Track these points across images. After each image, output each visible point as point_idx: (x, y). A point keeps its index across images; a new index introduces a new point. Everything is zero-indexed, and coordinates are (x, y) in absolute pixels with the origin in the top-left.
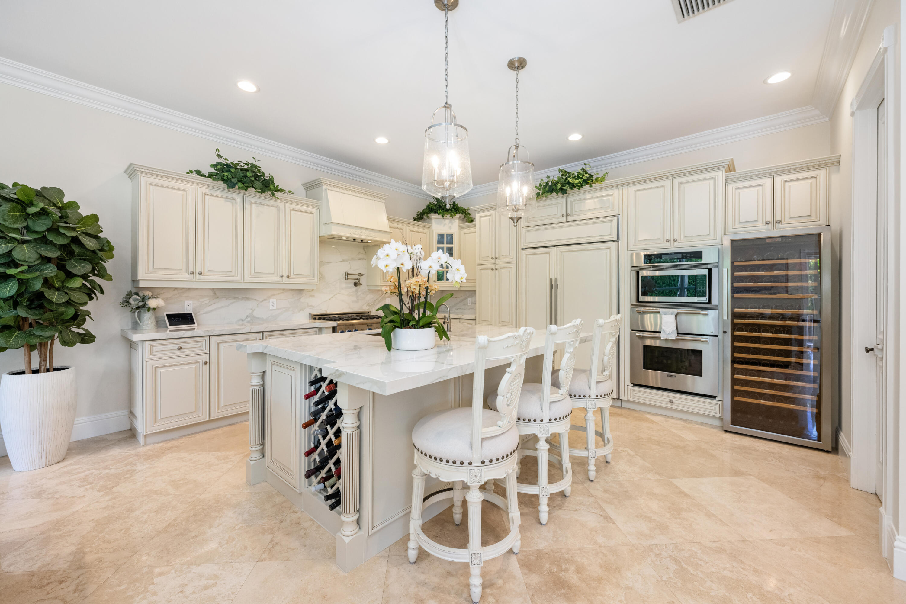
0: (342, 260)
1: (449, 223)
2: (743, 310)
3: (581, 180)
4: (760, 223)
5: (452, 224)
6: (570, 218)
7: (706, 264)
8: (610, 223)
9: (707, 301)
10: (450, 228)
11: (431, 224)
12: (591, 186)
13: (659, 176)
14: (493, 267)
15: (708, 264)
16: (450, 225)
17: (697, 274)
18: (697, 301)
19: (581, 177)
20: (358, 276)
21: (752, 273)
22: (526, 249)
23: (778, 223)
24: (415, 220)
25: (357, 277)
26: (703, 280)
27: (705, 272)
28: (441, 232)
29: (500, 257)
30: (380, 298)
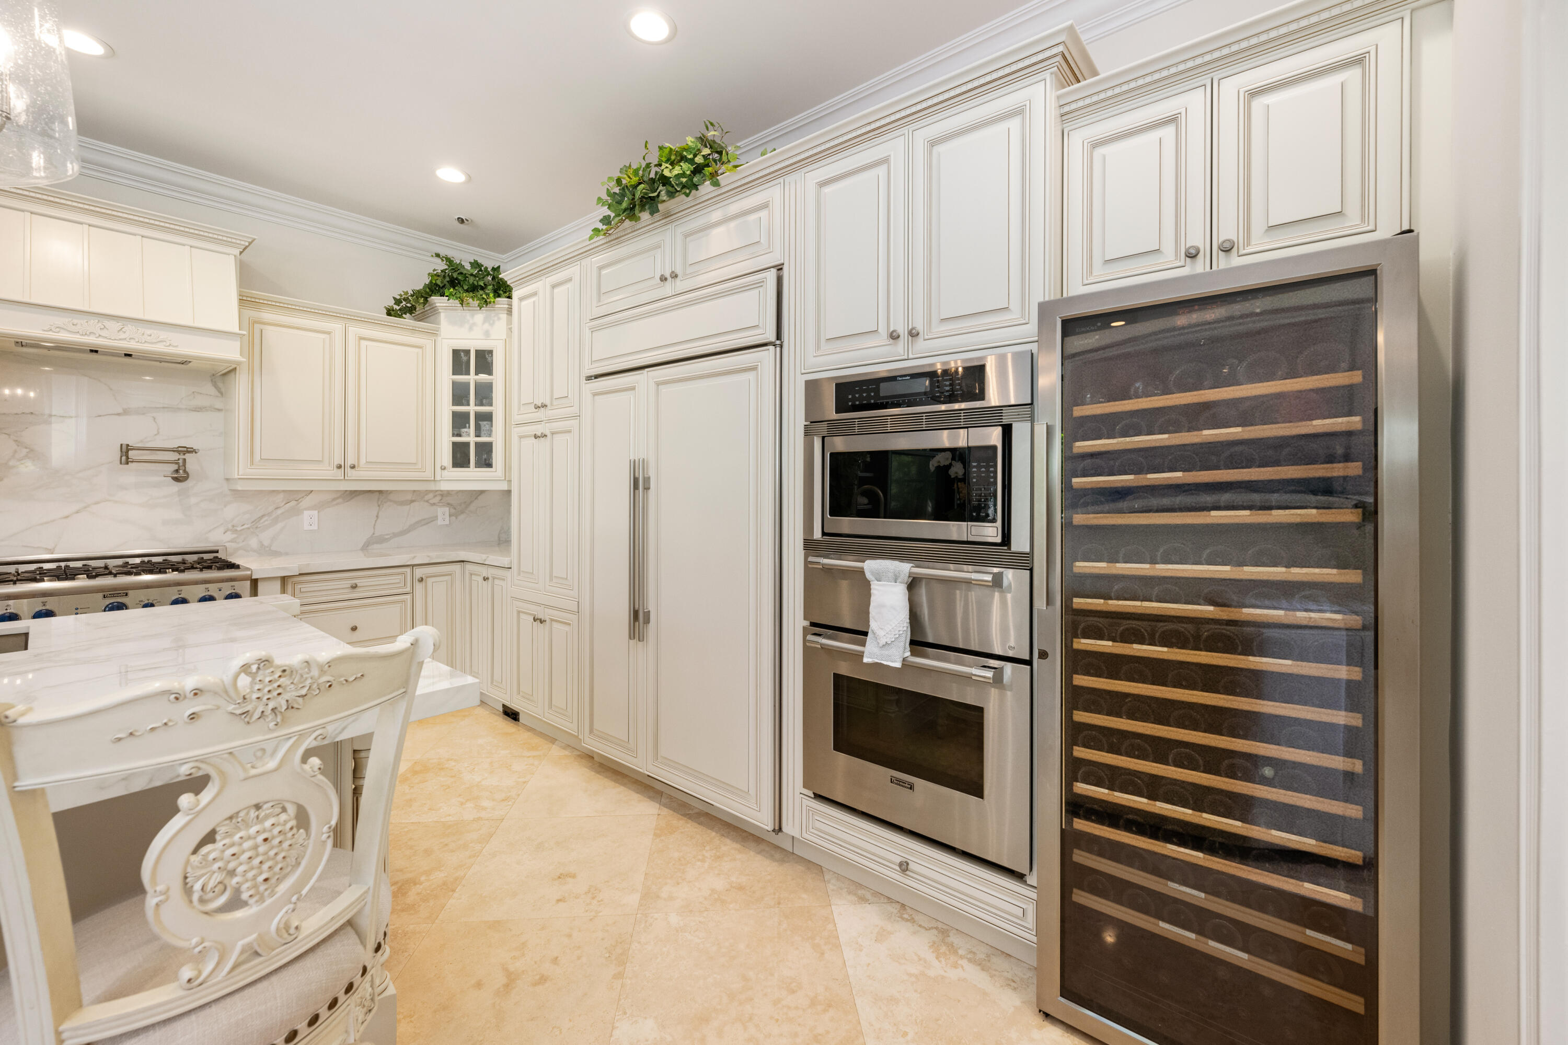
0: (120, 411)
1: (484, 322)
2: (1100, 567)
3: (686, 167)
4: (1169, 255)
5: (492, 325)
6: (680, 285)
7: (998, 410)
8: (756, 291)
9: (998, 540)
10: (487, 334)
11: (439, 324)
12: (716, 184)
13: (873, 126)
14: (538, 429)
15: (1005, 411)
16: (486, 326)
17: (970, 445)
18: (971, 539)
19: (690, 156)
20: (176, 454)
21: (1128, 439)
22: (597, 377)
23: (1227, 251)
24: (390, 312)
25: (174, 456)
26: (987, 467)
27: (994, 436)
28: (461, 345)
29: (552, 404)
30: (279, 512)
